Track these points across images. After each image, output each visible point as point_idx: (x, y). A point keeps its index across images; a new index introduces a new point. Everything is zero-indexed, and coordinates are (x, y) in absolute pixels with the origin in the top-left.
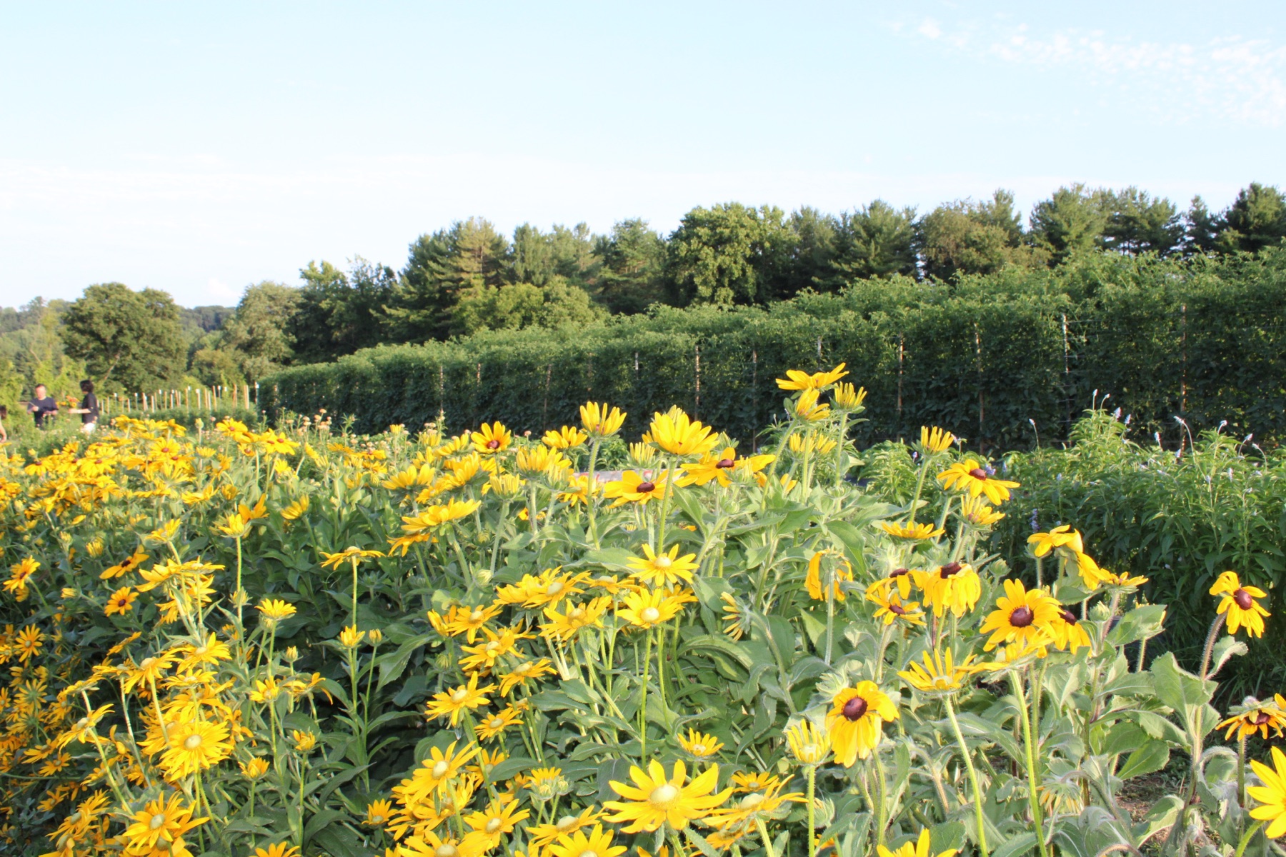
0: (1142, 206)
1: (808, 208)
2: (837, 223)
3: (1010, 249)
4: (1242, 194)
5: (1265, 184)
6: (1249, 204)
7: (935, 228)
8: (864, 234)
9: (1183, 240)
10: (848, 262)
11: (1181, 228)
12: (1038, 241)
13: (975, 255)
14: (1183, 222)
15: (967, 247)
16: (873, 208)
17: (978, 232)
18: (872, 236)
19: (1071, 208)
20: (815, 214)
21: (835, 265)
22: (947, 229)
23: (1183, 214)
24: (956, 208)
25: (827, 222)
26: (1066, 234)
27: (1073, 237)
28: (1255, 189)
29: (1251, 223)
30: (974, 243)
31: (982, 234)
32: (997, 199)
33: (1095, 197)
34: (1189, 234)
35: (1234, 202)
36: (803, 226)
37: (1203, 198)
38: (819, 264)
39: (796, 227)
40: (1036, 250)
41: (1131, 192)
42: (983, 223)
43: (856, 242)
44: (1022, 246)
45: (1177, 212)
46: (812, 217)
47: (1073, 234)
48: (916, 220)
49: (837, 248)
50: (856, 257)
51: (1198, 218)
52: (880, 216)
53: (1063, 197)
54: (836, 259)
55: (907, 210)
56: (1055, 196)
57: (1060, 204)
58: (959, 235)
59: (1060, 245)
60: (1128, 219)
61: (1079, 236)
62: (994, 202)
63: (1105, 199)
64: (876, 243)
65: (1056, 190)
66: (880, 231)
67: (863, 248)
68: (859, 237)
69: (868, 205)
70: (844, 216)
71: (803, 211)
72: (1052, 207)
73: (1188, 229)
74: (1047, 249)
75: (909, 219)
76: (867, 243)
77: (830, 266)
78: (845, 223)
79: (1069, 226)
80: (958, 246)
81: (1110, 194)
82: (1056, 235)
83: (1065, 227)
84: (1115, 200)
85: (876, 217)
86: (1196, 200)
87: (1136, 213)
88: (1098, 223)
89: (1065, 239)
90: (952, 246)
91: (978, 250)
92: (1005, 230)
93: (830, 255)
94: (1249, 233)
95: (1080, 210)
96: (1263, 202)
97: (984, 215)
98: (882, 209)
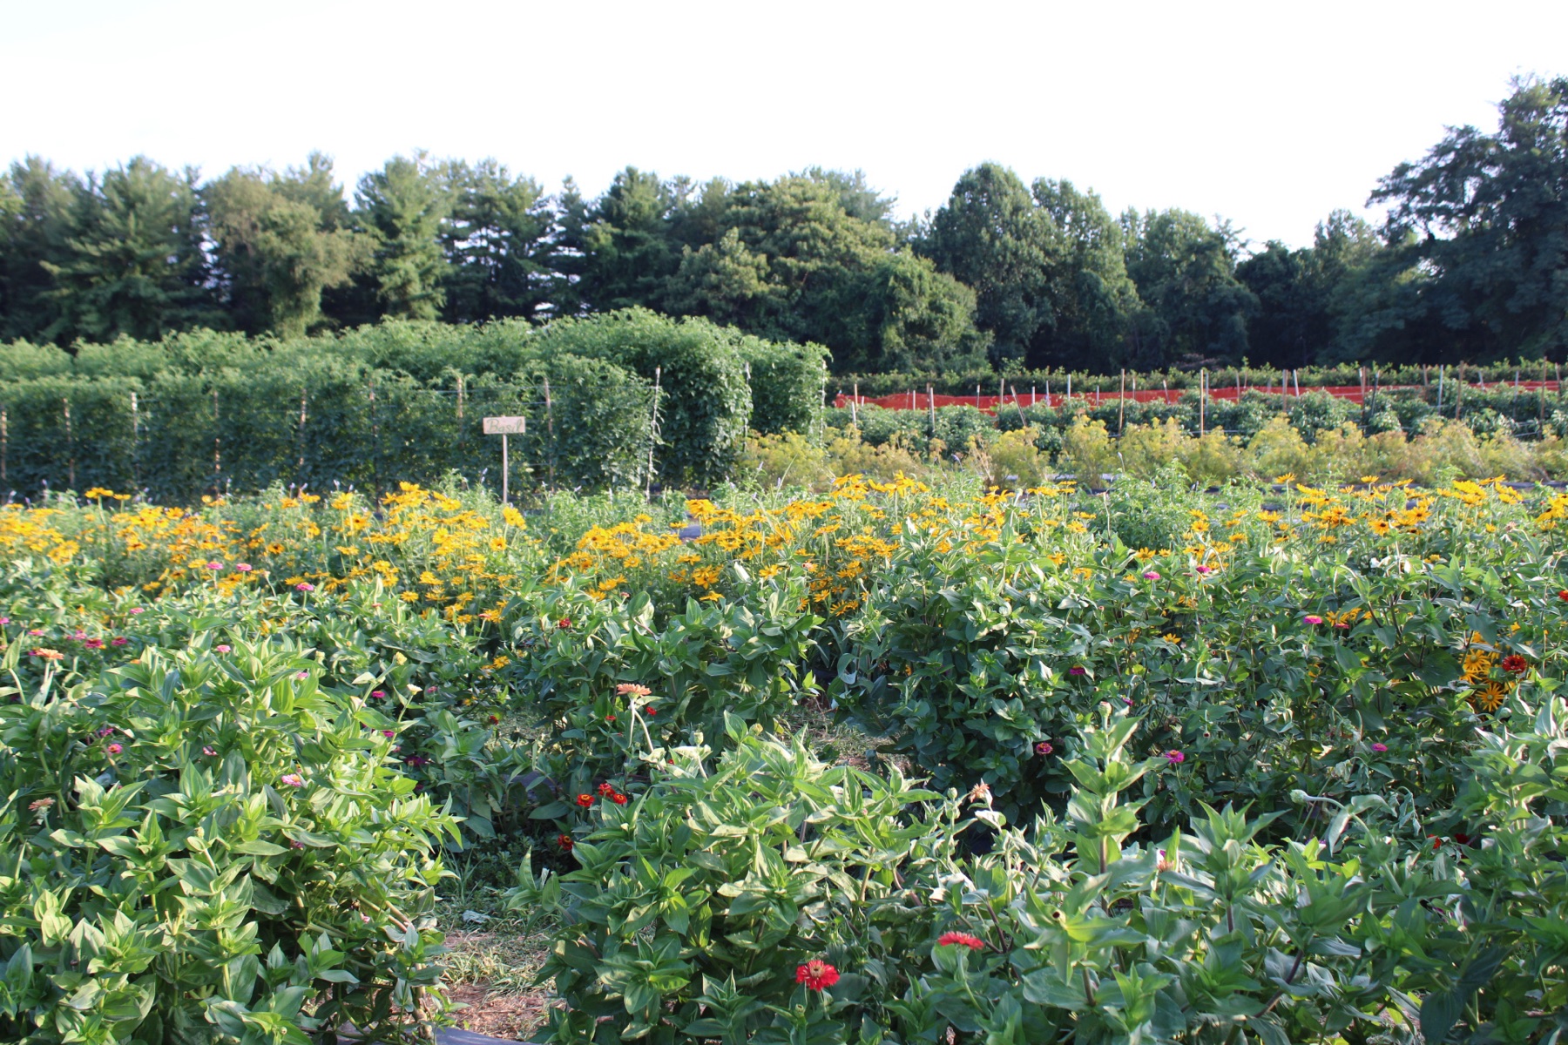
0: (502, 182)
1: (38, 158)
2: (79, 185)
3: (324, 235)
4: (618, 179)
5: (642, 169)
6: (623, 192)
7: (221, 201)
8: (119, 202)
9: (553, 230)
10: (96, 243)
11: (550, 215)
12: (363, 224)
13: (275, 241)
14: (552, 207)
15: (265, 229)
16: (133, 166)
17: (281, 209)
18: (130, 205)
19: (406, 182)
20: (48, 167)
21: (77, 246)
22: (238, 202)
23: (553, 197)
24: (252, 174)
25: (67, 180)
26: (399, 217)
27: (409, 222)
28: (631, 173)
29: (625, 216)
30: (275, 225)
31: (286, 212)
32: (313, 164)
33: (443, 169)
34: (561, 223)
35: (608, 188)
36: (28, 184)
37: (575, 180)
38: (53, 241)
39: (19, 186)
40: (358, 237)
41: (489, 165)
42: (289, 197)
43: (107, 213)
44: (340, 231)
45: (546, 194)
46: (42, 171)
47: (409, 217)
48: (199, 185)
49: (80, 221)
50: (108, 236)
51: (570, 201)
52: (142, 176)
53: (398, 168)
54: (78, 235)
55: (188, 170)
56: (387, 166)
57: (392, 177)
58: (256, 211)
59: (392, 232)
60: (484, 200)
61: (417, 221)
62: (308, 168)
63: (456, 170)
64: (138, 216)
65: (390, 158)
66: (143, 200)
67: (117, 223)
68: (114, 208)
69: (126, 162)
70: (90, 175)
71: (29, 161)
72: (381, 180)
73: (558, 216)
74: (375, 236)
75: (190, 181)
76: (123, 217)
77: (68, 247)
78: (92, 183)
79: (403, 205)
80: (254, 227)
81: (463, 165)
82: (386, 218)
83: (398, 208)
84: (469, 173)
85: (137, 179)
86: (568, 180)
87: (493, 192)
88: (442, 204)
89: (398, 224)
90: (246, 226)
91: (279, 234)
92: (317, 208)
93: (67, 230)
94: (623, 227)
95: (418, 186)
96: (639, 190)
97: (292, 184)
98: (147, 169)
